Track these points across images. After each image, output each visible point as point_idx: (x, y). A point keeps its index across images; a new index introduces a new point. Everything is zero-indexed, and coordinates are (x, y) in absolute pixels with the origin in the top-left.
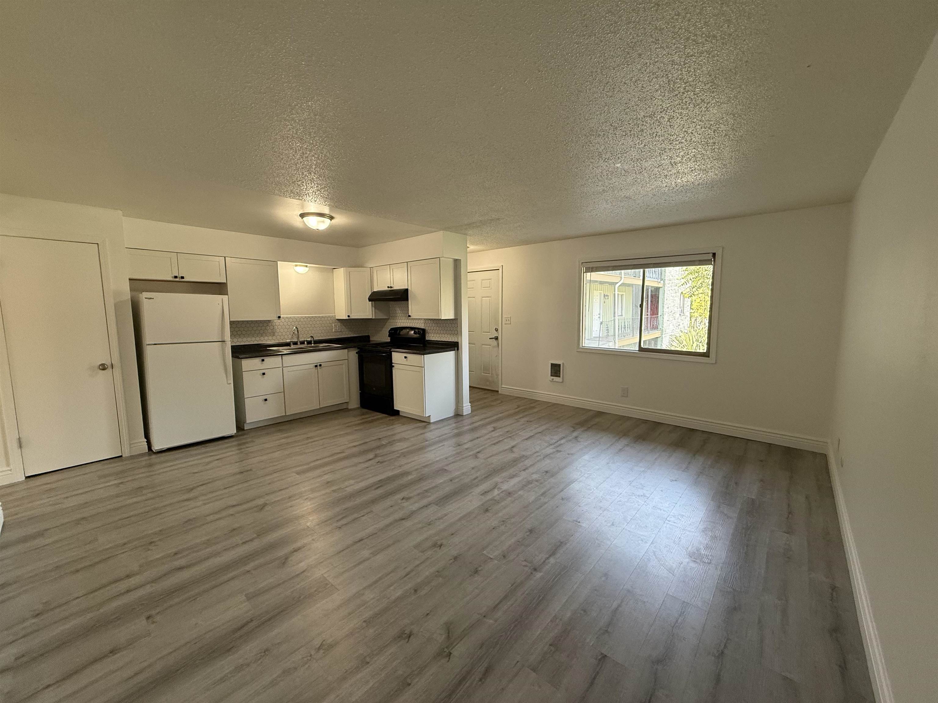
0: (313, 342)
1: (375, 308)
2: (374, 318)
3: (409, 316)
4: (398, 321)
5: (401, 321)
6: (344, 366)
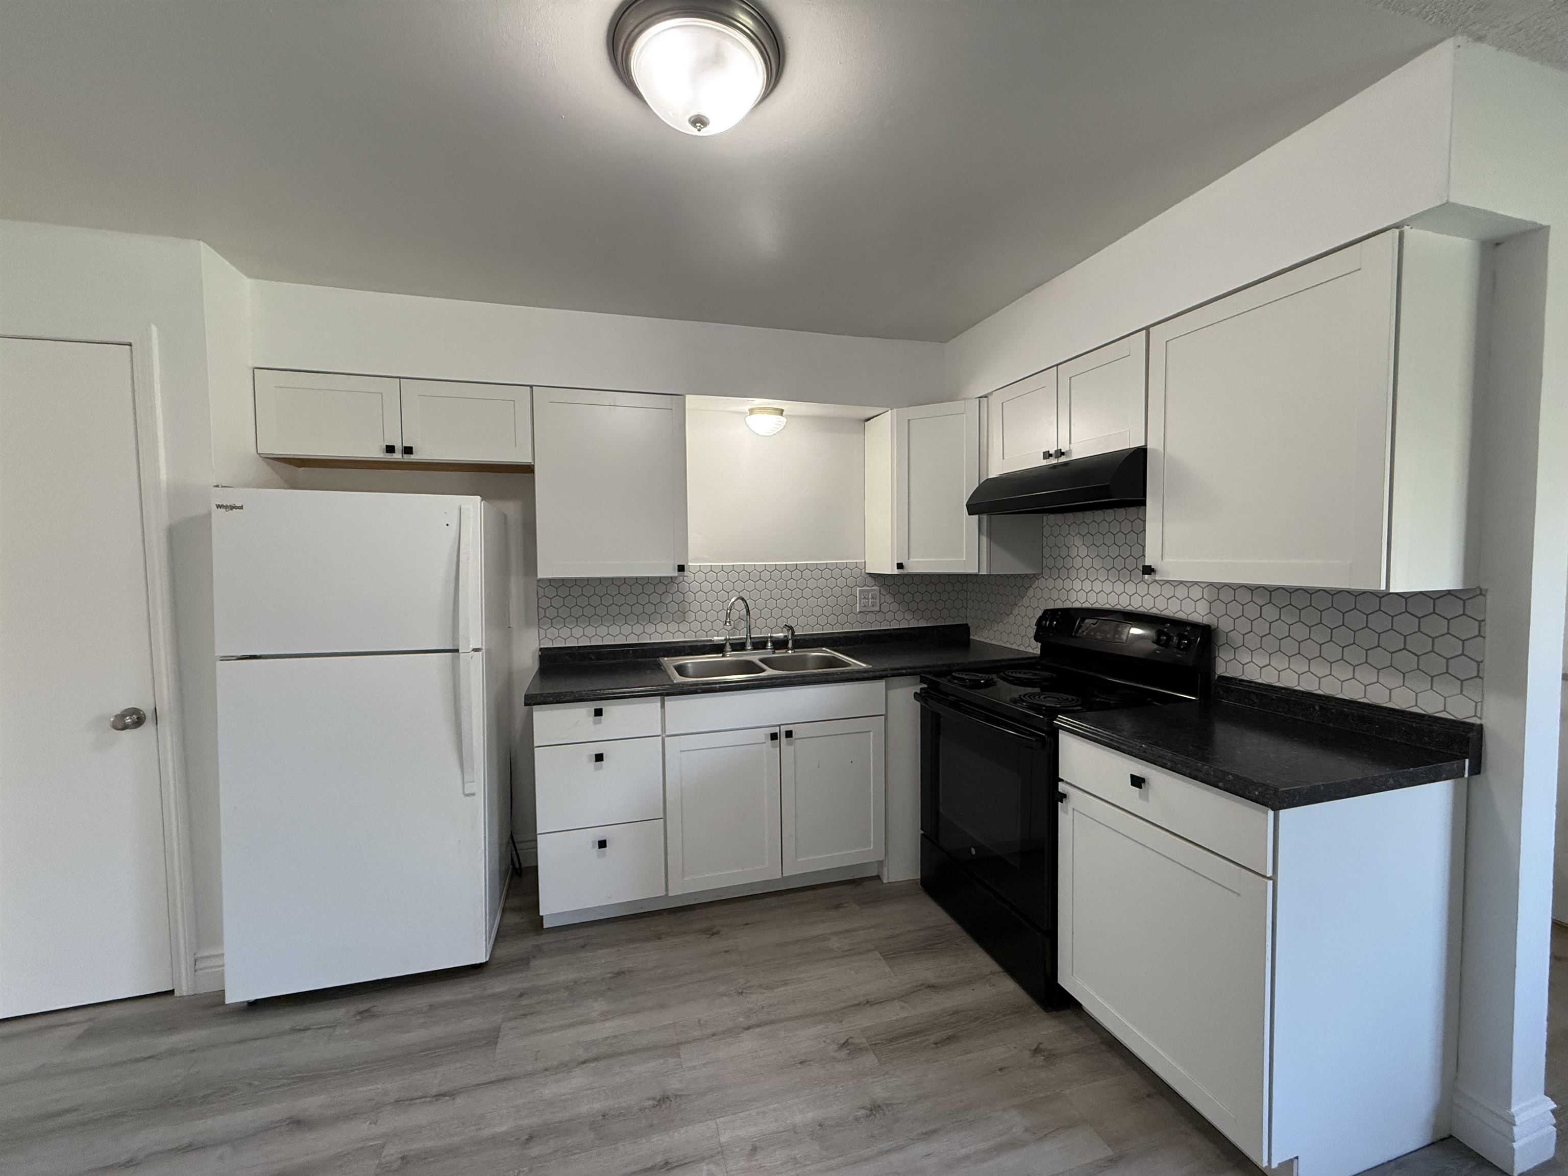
0: (790, 645)
1: (990, 536)
2: (984, 572)
3: (1148, 570)
4: (1077, 585)
5: (1087, 585)
6: (871, 734)
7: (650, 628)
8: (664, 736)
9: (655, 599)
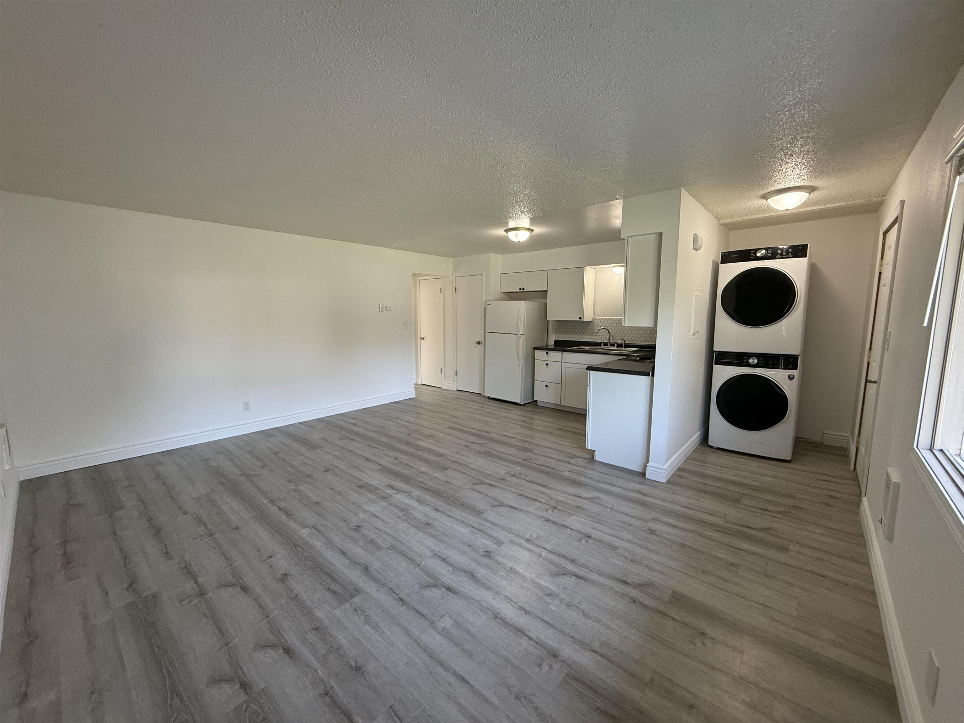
0: (623, 346)
7: (583, 336)
8: (562, 362)
9: (585, 328)
